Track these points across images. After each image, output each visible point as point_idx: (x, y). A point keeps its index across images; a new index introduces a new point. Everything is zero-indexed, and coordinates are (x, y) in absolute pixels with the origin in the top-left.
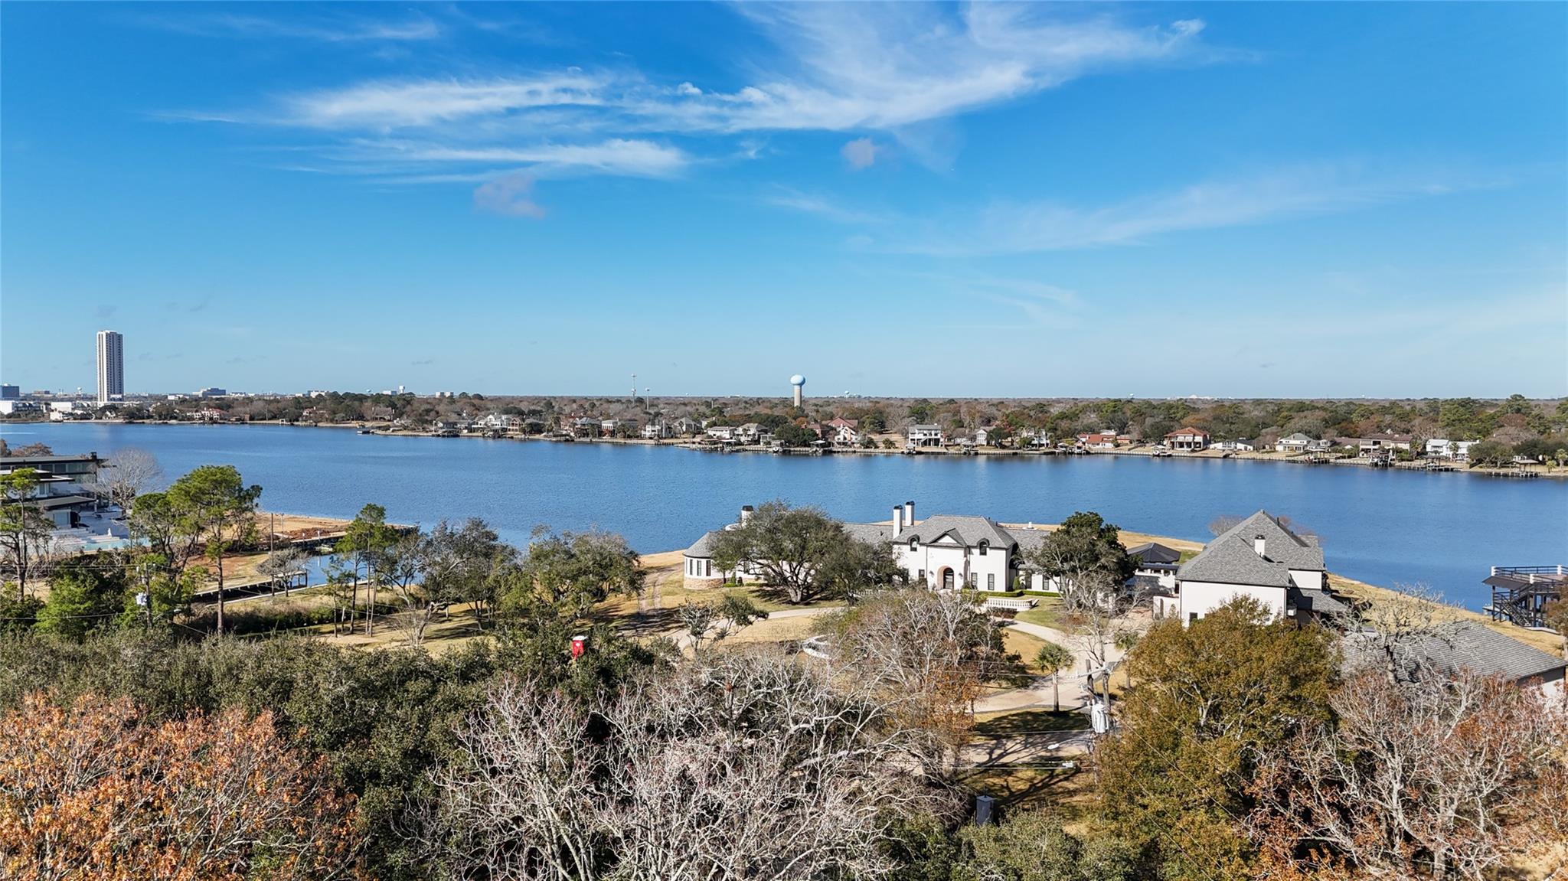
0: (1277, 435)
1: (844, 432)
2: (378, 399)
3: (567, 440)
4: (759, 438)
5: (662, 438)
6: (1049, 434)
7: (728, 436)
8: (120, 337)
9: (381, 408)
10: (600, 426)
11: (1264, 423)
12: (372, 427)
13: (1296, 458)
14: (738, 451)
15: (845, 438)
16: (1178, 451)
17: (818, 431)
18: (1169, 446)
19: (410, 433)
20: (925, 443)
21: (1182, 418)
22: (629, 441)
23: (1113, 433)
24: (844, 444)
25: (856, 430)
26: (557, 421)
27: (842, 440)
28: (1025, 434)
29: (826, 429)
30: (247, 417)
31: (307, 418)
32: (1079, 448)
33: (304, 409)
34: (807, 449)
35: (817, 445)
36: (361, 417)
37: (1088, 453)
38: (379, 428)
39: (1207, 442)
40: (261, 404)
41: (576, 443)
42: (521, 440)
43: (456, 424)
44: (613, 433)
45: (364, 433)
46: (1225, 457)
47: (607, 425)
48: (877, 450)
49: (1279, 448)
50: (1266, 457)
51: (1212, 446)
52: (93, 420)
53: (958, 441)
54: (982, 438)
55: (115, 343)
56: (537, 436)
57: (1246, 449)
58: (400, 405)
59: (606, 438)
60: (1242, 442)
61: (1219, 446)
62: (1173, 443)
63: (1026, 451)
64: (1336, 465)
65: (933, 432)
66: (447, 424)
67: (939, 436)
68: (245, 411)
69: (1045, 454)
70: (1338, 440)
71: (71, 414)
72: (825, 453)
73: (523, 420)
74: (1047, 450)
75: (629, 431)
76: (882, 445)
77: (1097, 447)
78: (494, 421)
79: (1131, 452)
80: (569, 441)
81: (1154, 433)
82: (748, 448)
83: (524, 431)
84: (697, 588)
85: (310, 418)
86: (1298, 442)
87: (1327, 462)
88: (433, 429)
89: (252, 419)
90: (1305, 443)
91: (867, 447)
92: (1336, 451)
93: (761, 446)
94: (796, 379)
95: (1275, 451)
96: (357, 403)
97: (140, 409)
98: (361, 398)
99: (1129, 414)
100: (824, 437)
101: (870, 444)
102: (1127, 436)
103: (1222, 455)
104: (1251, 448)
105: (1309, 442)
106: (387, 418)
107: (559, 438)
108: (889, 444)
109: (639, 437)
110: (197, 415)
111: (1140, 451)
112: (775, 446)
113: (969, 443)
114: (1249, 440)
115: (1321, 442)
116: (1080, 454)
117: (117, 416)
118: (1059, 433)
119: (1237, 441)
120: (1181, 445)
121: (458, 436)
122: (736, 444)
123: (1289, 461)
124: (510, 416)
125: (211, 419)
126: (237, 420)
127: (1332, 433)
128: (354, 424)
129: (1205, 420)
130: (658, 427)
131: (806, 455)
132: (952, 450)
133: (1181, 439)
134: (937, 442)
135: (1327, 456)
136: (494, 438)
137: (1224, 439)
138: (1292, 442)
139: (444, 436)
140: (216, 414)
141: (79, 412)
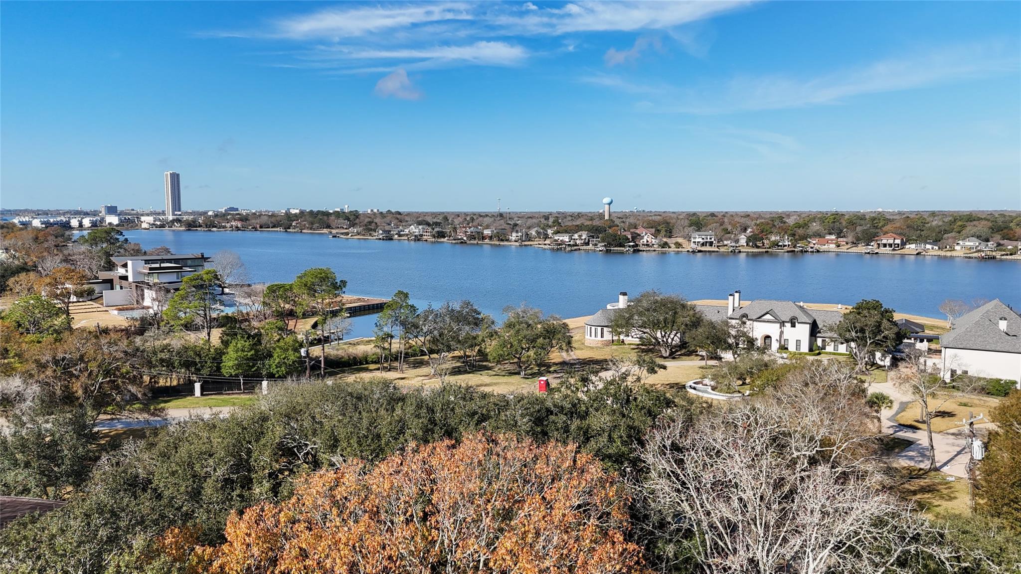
0: (955, 238)
1: (647, 238)
2: (338, 214)
3: (462, 243)
4: (589, 241)
5: (523, 241)
6: (790, 238)
7: (567, 240)
8: (178, 175)
9: (341, 221)
10: (482, 233)
11: (945, 230)
12: (337, 233)
13: (971, 255)
14: (575, 250)
15: (647, 241)
16: (882, 250)
17: (629, 237)
18: (876, 246)
19: (362, 237)
20: (703, 245)
21: (883, 226)
22: (502, 243)
23: (833, 237)
24: (647, 245)
25: (655, 236)
26: (455, 229)
27: (645, 242)
28: (773, 238)
29: (635, 235)
30: (258, 226)
31: (295, 227)
32: (812, 248)
33: (293, 221)
34: (622, 249)
35: (629, 246)
36: (329, 227)
37: (818, 251)
38: (342, 234)
39: (903, 244)
40: (266, 218)
41: (468, 244)
42: (432, 242)
43: (390, 231)
44: (491, 238)
45: (333, 237)
46: (918, 254)
47: (487, 232)
48: (670, 249)
49: (957, 248)
50: (949, 254)
51: (907, 246)
52: (167, 228)
53: (726, 243)
54: (743, 240)
55: (175, 179)
56: (442, 240)
57: (933, 248)
58: (352, 218)
59: (487, 241)
60: (929, 243)
61: (913, 246)
62: (879, 244)
63: (774, 250)
64: (1001, 260)
65: (709, 237)
66: (384, 231)
67: (713, 240)
68: (256, 222)
69: (788, 252)
70: (1002, 242)
71: (154, 224)
72: (634, 251)
73: (433, 229)
74: (789, 249)
75: (502, 236)
76: (673, 246)
77: (824, 247)
78: (415, 229)
79: (849, 251)
80: (463, 243)
81: (864, 237)
82: (581, 248)
83: (434, 237)
84: (594, 346)
85: (297, 227)
86: (972, 244)
87: (994, 258)
88: (376, 234)
89: (261, 227)
90: (977, 244)
91: (663, 247)
92: (1001, 250)
93: (591, 247)
94: (607, 200)
95: (954, 250)
96: (325, 218)
97: (194, 221)
98: (327, 214)
99: (844, 223)
100: (633, 240)
101: (665, 245)
102: (844, 239)
103: (915, 253)
104: (937, 248)
105: (980, 244)
106: (345, 227)
107: (456, 241)
108: (678, 245)
109: (508, 240)
110: (228, 225)
111: (854, 250)
112: (601, 247)
113: (733, 244)
114: (936, 242)
115: (989, 243)
116: (812, 252)
117: (181, 226)
118: (797, 237)
119: (926, 243)
120: (885, 245)
121: (392, 239)
122: (574, 245)
123: (966, 257)
124: (424, 226)
125: (237, 227)
126: (252, 228)
127: (998, 237)
128: (325, 231)
129: (900, 228)
130: (520, 234)
131: (622, 253)
132: (722, 249)
133: (884, 241)
134: (711, 244)
135: (994, 254)
136: (415, 240)
137: (915, 241)
138: (967, 243)
139: (383, 239)
140: (239, 224)
141: (159, 223)
